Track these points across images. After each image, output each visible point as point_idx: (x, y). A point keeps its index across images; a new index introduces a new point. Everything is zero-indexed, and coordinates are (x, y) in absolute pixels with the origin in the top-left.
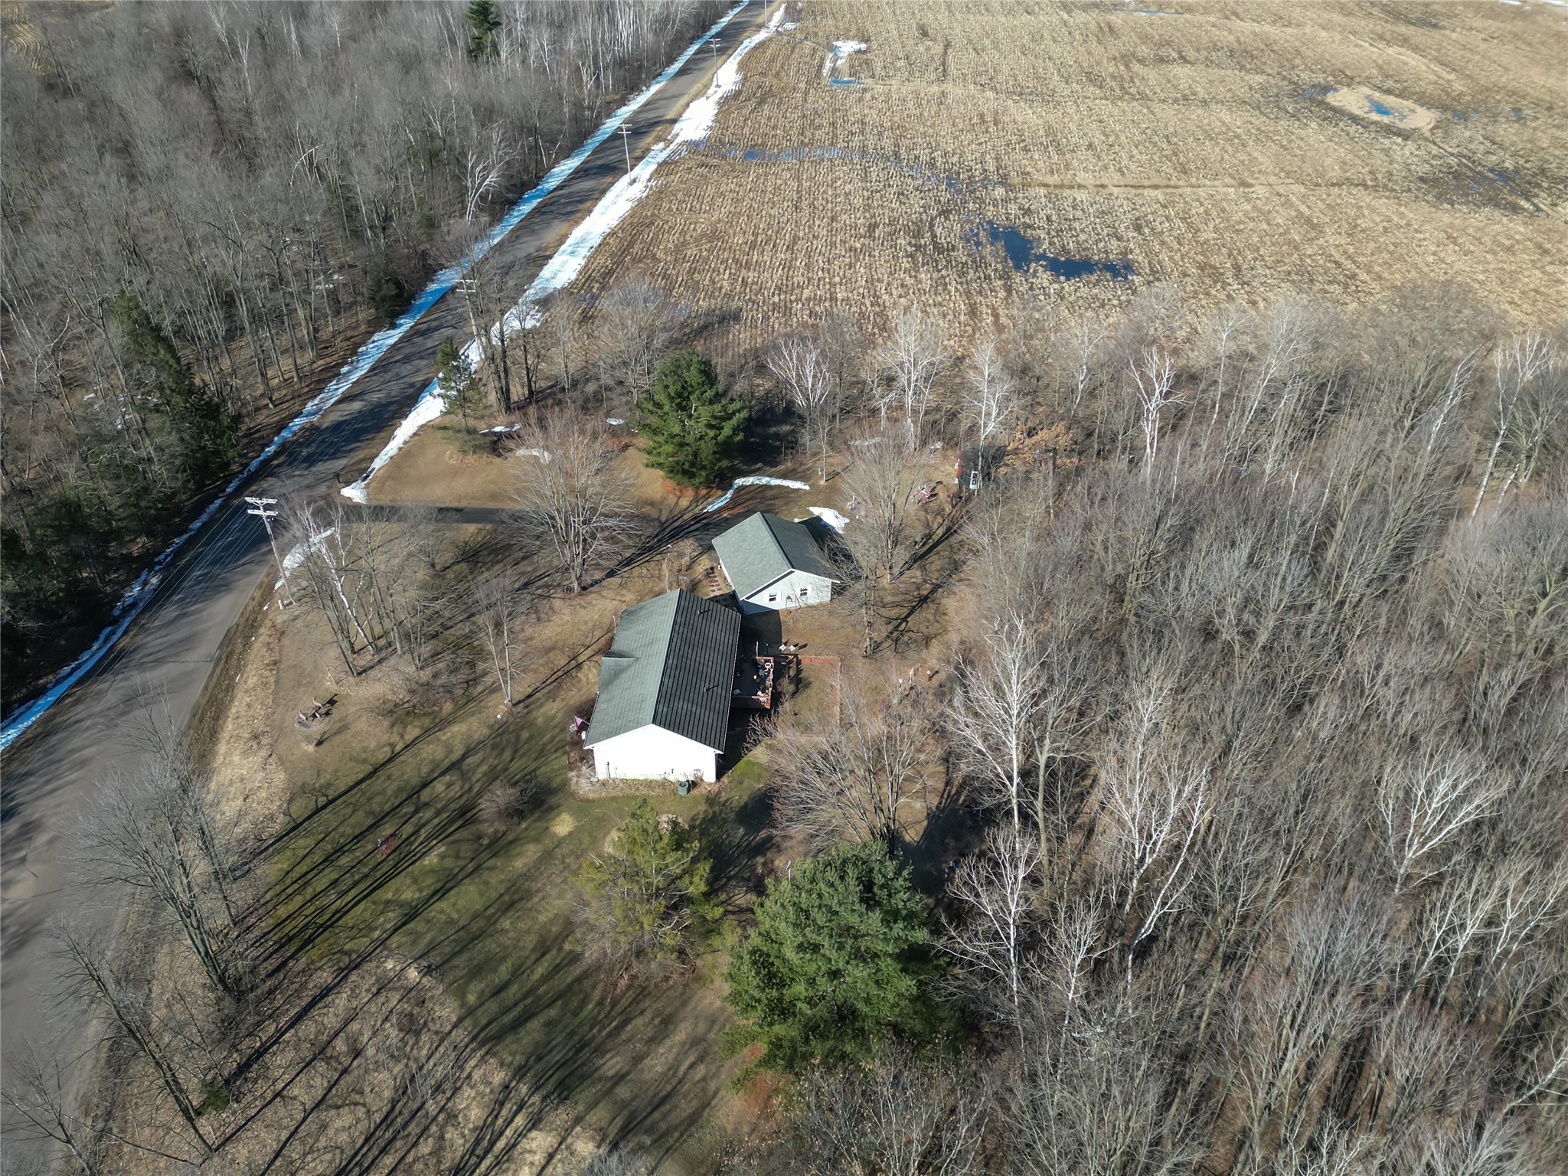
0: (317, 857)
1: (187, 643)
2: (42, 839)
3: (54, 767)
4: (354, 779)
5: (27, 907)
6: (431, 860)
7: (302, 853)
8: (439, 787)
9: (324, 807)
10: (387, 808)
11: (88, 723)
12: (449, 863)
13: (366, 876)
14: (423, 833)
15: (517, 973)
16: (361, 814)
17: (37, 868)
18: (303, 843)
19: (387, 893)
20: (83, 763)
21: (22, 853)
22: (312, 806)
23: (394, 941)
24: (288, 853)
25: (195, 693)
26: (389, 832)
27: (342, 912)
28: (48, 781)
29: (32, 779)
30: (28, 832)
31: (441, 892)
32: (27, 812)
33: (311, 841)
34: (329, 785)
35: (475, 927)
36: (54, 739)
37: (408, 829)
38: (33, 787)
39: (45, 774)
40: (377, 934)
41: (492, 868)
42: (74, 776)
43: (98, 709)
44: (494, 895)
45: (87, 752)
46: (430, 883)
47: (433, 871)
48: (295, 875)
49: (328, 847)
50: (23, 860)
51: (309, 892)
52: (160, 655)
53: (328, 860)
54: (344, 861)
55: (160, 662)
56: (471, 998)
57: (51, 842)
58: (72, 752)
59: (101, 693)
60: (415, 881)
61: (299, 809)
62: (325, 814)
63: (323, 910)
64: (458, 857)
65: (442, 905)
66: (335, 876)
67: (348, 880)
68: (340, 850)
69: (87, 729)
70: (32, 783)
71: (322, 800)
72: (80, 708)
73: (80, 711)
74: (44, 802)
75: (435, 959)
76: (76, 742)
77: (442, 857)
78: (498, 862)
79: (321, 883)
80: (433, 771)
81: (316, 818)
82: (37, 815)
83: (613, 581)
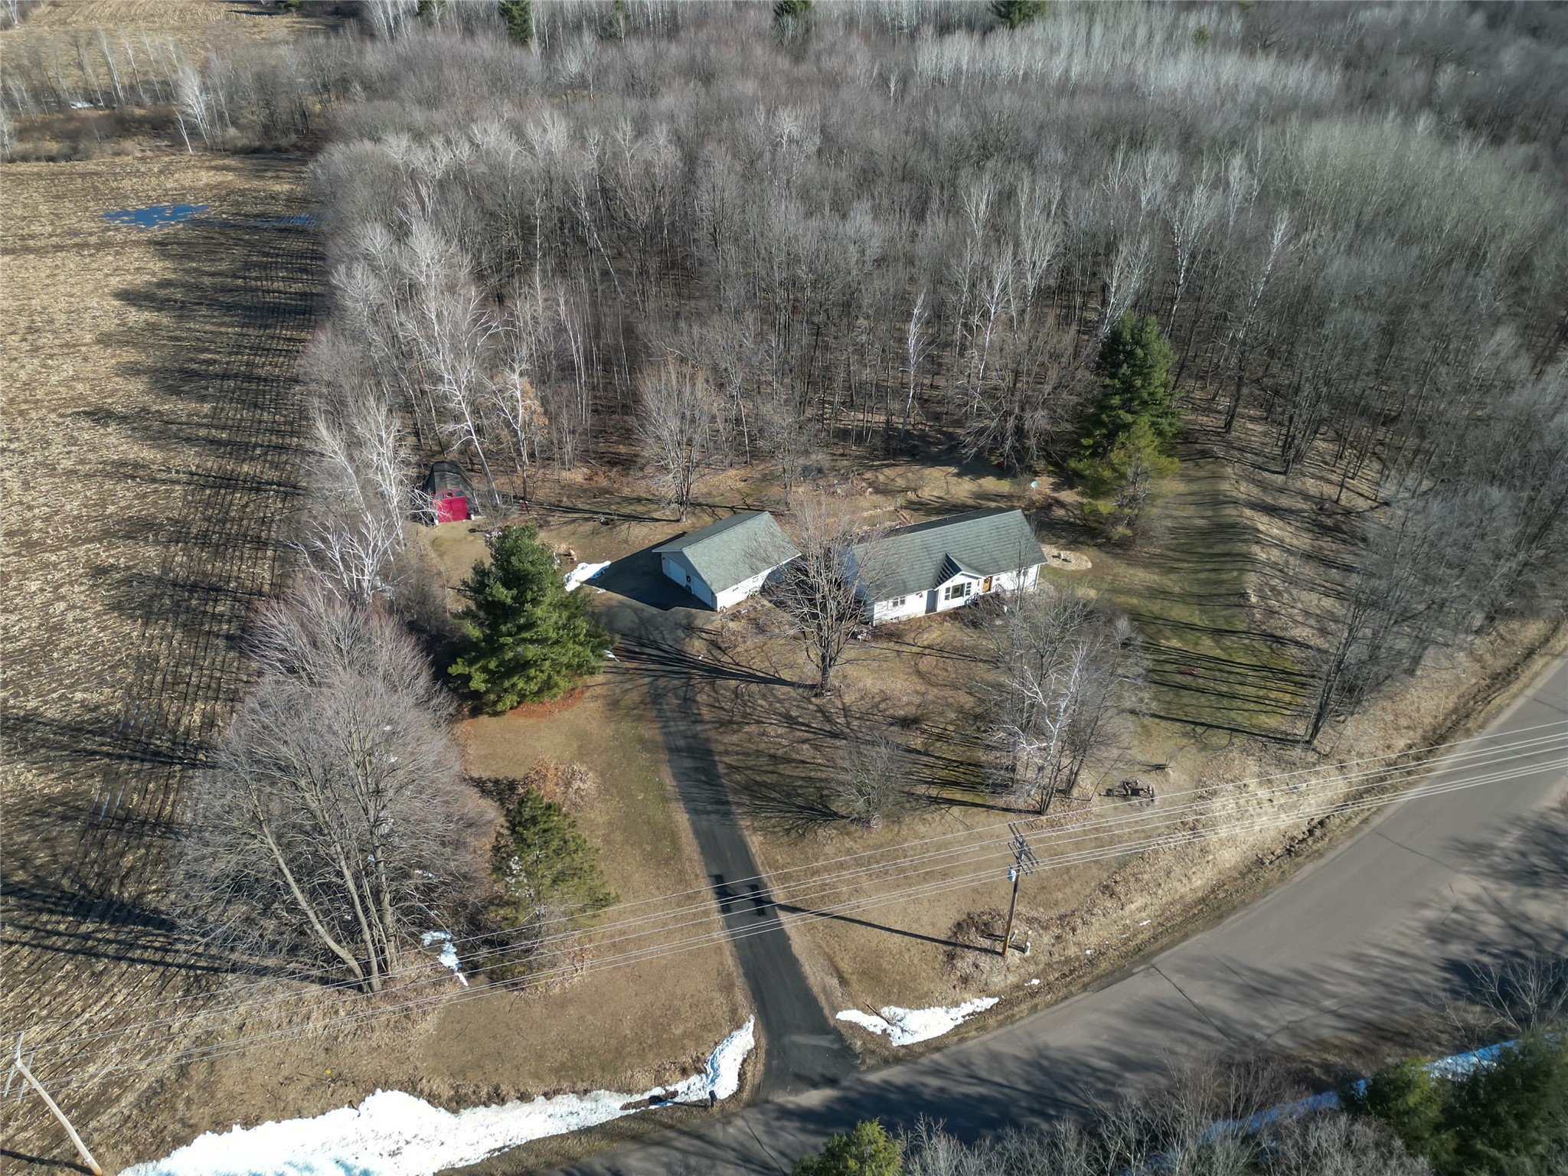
0: (1239, 703)
1: (1152, 1016)
2: (1429, 914)
3: (1388, 980)
4: (1163, 723)
5: (1466, 869)
6: (1175, 643)
7: (1246, 714)
9: (1202, 724)
10: (1165, 689)
11: (1328, 1003)
12: (1168, 633)
13: (1220, 670)
14: (1163, 657)
15: (1196, 572)
16: (1185, 701)
17: (1446, 892)
18: (1240, 719)
19: (1218, 653)
20: (1358, 959)
21: (1454, 916)
22: (1210, 732)
23: (1242, 627)
24: (1254, 721)
25: (1202, 942)
26: (1179, 676)
27: (1254, 668)
28: (1402, 969)
29: (1417, 987)
30: (1443, 932)
31: (1191, 627)
32: (1434, 953)
33: (1233, 714)
34: (1185, 735)
35: (1195, 600)
36: (1372, 1015)
37: (1168, 667)
38: (1420, 977)
39: (1403, 980)
40: (1246, 641)
42: (1374, 952)
43: (1307, 1012)
44: (1166, 603)
45: (1348, 968)
46: (1190, 636)
47: (1181, 639)
48: (1262, 707)
49: (1225, 702)
50: (1456, 909)
51: (1261, 693)
52: (1194, 1025)
53: (1233, 696)
54: (1224, 689)
55: (1202, 1015)
56: (1235, 574)
57: (1424, 905)
58: (1363, 982)
59: (1291, 1030)
60: (1197, 644)
61: (1220, 738)
62: (1209, 721)
63: (1263, 678)
64: (1160, 631)
65: (1197, 621)
66: (1238, 687)
67: (1232, 678)
68: (1221, 695)
69: (1333, 996)
70: (1419, 981)
71: (1199, 730)
72: (1325, 1033)
73: (1328, 1029)
74: (1415, 950)
75: (1234, 600)
76: (1354, 990)
77: (1168, 639)
78: (1143, 611)
79: (1252, 691)
81: (1215, 723)
82: (1429, 942)
83: (785, 675)
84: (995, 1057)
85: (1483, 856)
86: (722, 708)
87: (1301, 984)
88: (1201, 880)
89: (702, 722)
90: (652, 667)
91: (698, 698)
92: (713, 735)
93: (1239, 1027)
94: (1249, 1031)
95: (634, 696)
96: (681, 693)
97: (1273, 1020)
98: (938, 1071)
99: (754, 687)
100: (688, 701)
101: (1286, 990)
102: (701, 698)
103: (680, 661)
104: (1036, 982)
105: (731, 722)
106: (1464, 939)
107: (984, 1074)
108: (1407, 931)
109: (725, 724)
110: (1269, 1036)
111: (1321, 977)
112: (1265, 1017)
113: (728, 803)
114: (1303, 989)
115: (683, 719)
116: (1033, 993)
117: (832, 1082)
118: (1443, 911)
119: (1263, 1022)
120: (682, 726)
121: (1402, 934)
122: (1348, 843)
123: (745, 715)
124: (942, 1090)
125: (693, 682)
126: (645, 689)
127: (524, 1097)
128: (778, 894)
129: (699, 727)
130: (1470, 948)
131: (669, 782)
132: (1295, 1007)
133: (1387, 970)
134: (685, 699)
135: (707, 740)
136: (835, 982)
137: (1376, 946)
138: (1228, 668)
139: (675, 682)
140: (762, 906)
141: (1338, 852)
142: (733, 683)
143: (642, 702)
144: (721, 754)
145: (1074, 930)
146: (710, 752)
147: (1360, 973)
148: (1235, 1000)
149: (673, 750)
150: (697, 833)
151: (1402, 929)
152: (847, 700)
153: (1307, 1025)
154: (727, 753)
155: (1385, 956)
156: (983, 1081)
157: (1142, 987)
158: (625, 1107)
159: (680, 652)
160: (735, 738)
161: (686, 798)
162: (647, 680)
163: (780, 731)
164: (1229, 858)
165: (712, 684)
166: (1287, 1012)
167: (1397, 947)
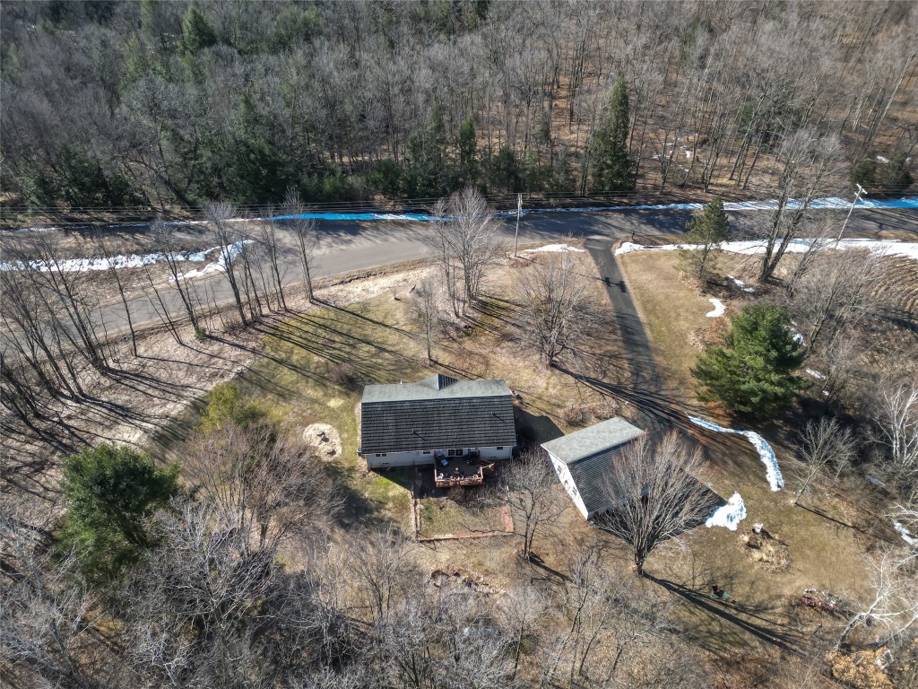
0: (322, 322)
2: (343, 247)
3: (383, 235)
4: (373, 318)
6: (316, 359)
7: (325, 316)
9: (354, 314)
10: (353, 335)
12: (313, 366)
13: (309, 341)
14: (334, 352)
16: (349, 327)
19: (297, 350)
20: (385, 240)
21: (335, 246)
22: (355, 310)
24: (325, 312)
26: (337, 340)
27: (288, 340)
28: (374, 236)
29: (376, 232)
30: (346, 242)
31: (294, 368)
32: (357, 238)
33: (332, 317)
34: (369, 311)
35: (269, 385)
36: (400, 228)
37: (338, 346)
38: (371, 234)
39: (378, 234)
40: (272, 354)
41: (307, 382)
42: (378, 241)
43: (421, 232)
44: (289, 387)
45: (392, 238)
46: (301, 363)
47: (309, 362)
48: (312, 318)
49: (328, 323)
50: (332, 247)
51: (302, 326)
54: (320, 331)
57: (341, 250)
58: (393, 235)
59: (431, 229)
60: (303, 358)
61: (353, 307)
63: (291, 333)
64: (317, 368)
65: (286, 370)
66: (311, 331)
67: (308, 336)
68: (326, 328)
69: (408, 234)
70: (373, 233)
71: (359, 312)
72: (421, 227)
73: (419, 228)
74: (363, 240)
76: (399, 234)
77: (318, 362)
78: (311, 383)
79: (308, 328)
80: (378, 343)
81: (347, 314)
82: (355, 241)
83: (571, 380)
86: (615, 366)
89: (628, 359)
90: (659, 401)
91: (630, 374)
92: (623, 351)
95: (673, 384)
96: (640, 380)
99: (593, 375)
100: (636, 373)
102: (627, 374)
103: (640, 402)
105: (610, 357)
109: (613, 356)
113: (617, 317)
115: (639, 362)
120: (641, 359)
123: (601, 360)
125: (632, 386)
126: (664, 387)
128: (599, 283)
129: (630, 356)
131: (648, 332)
134: (638, 375)
135: (625, 349)
139: (644, 387)
140: (607, 281)
142: (605, 381)
143: (665, 379)
144: (619, 340)
146: (624, 342)
149: (646, 346)
150: (634, 309)
152: (538, 357)
154: (616, 340)
159: (641, 409)
160: (610, 348)
161: (639, 323)
162: (662, 393)
163: (582, 347)
165: (619, 383)
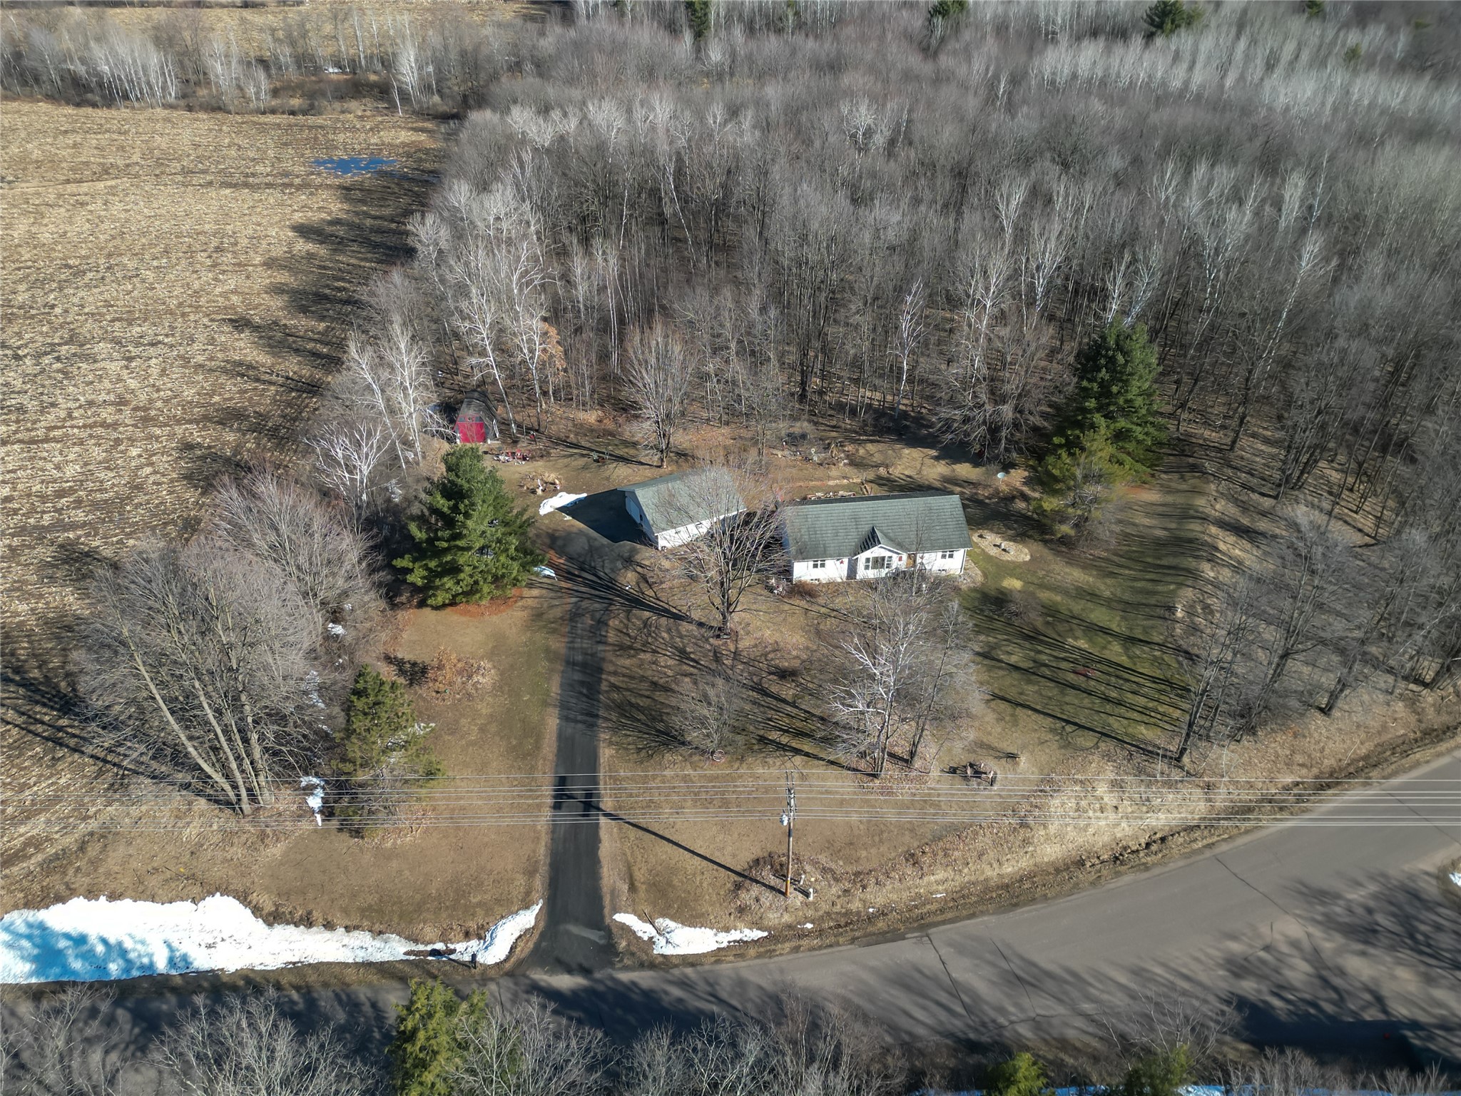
0: (1122, 711)
2: (1235, 947)
3: (1160, 1000)
4: (1035, 716)
5: (1298, 912)
6: (1082, 644)
7: (1125, 722)
8: (1013, 659)
9: (1075, 724)
10: (1052, 684)
11: (1087, 1007)
12: (1079, 633)
13: (1117, 677)
14: (1063, 655)
15: (1135, 579)
16: (1067, 699)
17: (1264, 930)
18: (1116, 725)
19: (1124, 660)
20: (1138, 972)
21: (1262, 954)
22: (1080, 732)
23: (1157, 638)
24: (1130, 730)
25: (987, 925)
26: (1072, 675)
27: (1154, 679)
28: (1180, 991)
30: (1242, 967)
31: (1105, 631)
32: (1223, 985)
33: (1111, 720)
34: (1052, 730)
35: (1121, 606)
36: (1125, 1027)
37: (1064, 665)
38: (1196, 1003)
39: (1177, 1003)
40: (1157, 653)
42: (1158, 970)
43: (1061, 1010)
44: (1090, 605)
45: (1123, 979)
46: (1101, 639)
47: (1090, 640)
48: (1145, 719)
49: (1108, 708)
50: (1267, 948)
51: (1151, 705)
52: (942, 996)
53: (1119, 703)
54: (1114, 694)
55: (955, 989)
56: (1172, 587)
57: (1234, 937)
58: (1133, 996)
59: (1037, 1024)
60: (1104, 648)
61: (1087, 740)
62: (1083, 721)
63: (1159, 691)
64: (1071, 630)
65: (1114, 627)
66: (1129, 695)
67: (1127, 686)
68: (1107, 699)
69: (1095, 1001)
70: (1193, 1007)
71: (1069, 728)
72: (1071, 1034)
73: (1075, 1030)
74: (1203, 977)
75: (1160, 612)
76: (1121, 1001)
77: (1076, 638)
78: (1063, 609)
79: (1142, 701)
81: (1088, 725)
82: (1221, 972)
83: (695, 615)
84: (741, 983)
85: (1323, 903)
86: (628, 635)
87: (1066, 982)
88: (1011, 867)
89: (605, 643)
90: (583, 589)
91: (611, 623)
92: (610, 656)
93: (986, 1007)
94: (993, 1014)
95: (558, 612)
96: (598, 615)
97: (1022, 1009)
98: (684, 984)
99: (663, 621)
100: (602, 623)
101: (1050, 985)
102: (614, 623)
103: (609, 588)
104: (809, 926)
105: (631, 648)
106: (1262, 977)
107: (724, 995)
108: (1203, 958)
109: (623, 648)
110: (1012, 1022)
111: (1091, 980)
112: (1016, 1005)
113: (597, 716)
114: (1068, 987)
115: (590, 638)
116: (804, 935)
117: (586, 971)
118: (1251, 946)
119: (1012, 1009)
120: (586, 644)
121: (1197, 959)
122: (1181, 863)
123: (646, 644)
124: (680, 1000)
125: (613, 608)
126: (568, 607)
127: (329, 926)
129: (601, 647)
130: (1264, 988)
131: (555, 688)
132: (1051, 1002)
133: (1165, 990)
134: (599, 622)
135: (603, 659)
136: (625, 887)
137: (1164, 965)
138: (1127, 676)
139: (597, 605)
141: (1167, 869)
142: (647, 614)
143: (561, 618)
144: (609, 673)
145: (864, 887)
146: (600, 670)
147: (1133, 986)
148: (993, 983)
149: (570, 663)
150: (561, 737)
151: (1199, 955)
152: (741, 645)
153: (1055, 1021)
154: (615, 673)
155: (1167, 976)
156: (721, 1001)
157: (909, 952)
158: (407, 953)
159: (612, 580)
160: (627, 662)
161: (564, 706)
162: (574, 600)
163: (671, 662)
164: (1051, 853)
165: (628, 612)
166: (1040, 1005)
167: (1184, 971)
